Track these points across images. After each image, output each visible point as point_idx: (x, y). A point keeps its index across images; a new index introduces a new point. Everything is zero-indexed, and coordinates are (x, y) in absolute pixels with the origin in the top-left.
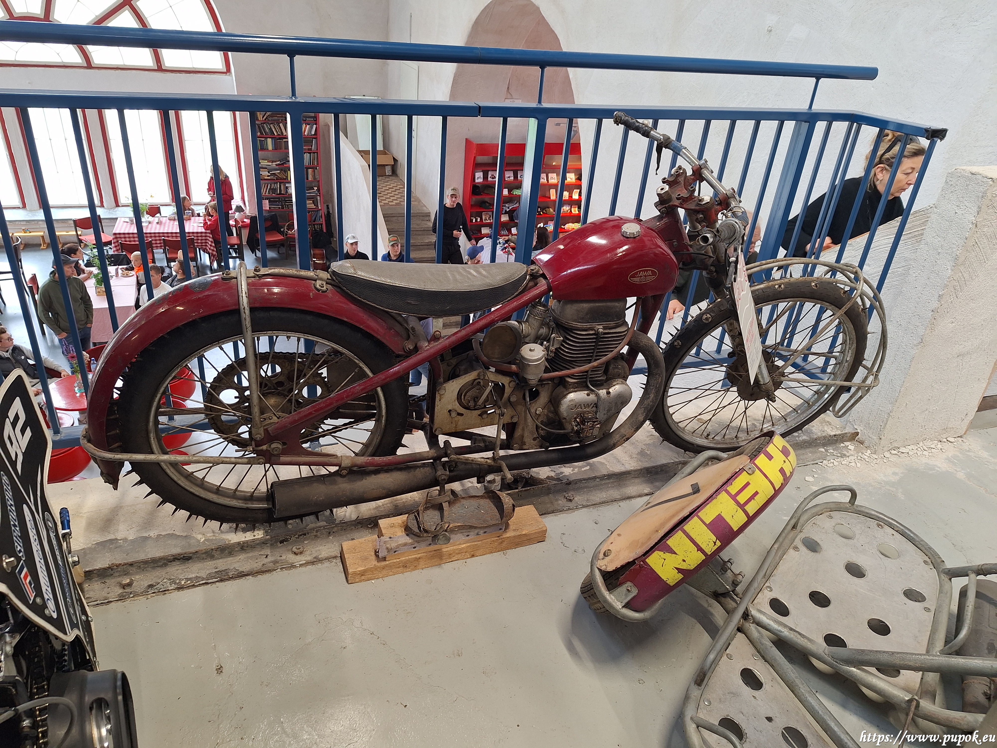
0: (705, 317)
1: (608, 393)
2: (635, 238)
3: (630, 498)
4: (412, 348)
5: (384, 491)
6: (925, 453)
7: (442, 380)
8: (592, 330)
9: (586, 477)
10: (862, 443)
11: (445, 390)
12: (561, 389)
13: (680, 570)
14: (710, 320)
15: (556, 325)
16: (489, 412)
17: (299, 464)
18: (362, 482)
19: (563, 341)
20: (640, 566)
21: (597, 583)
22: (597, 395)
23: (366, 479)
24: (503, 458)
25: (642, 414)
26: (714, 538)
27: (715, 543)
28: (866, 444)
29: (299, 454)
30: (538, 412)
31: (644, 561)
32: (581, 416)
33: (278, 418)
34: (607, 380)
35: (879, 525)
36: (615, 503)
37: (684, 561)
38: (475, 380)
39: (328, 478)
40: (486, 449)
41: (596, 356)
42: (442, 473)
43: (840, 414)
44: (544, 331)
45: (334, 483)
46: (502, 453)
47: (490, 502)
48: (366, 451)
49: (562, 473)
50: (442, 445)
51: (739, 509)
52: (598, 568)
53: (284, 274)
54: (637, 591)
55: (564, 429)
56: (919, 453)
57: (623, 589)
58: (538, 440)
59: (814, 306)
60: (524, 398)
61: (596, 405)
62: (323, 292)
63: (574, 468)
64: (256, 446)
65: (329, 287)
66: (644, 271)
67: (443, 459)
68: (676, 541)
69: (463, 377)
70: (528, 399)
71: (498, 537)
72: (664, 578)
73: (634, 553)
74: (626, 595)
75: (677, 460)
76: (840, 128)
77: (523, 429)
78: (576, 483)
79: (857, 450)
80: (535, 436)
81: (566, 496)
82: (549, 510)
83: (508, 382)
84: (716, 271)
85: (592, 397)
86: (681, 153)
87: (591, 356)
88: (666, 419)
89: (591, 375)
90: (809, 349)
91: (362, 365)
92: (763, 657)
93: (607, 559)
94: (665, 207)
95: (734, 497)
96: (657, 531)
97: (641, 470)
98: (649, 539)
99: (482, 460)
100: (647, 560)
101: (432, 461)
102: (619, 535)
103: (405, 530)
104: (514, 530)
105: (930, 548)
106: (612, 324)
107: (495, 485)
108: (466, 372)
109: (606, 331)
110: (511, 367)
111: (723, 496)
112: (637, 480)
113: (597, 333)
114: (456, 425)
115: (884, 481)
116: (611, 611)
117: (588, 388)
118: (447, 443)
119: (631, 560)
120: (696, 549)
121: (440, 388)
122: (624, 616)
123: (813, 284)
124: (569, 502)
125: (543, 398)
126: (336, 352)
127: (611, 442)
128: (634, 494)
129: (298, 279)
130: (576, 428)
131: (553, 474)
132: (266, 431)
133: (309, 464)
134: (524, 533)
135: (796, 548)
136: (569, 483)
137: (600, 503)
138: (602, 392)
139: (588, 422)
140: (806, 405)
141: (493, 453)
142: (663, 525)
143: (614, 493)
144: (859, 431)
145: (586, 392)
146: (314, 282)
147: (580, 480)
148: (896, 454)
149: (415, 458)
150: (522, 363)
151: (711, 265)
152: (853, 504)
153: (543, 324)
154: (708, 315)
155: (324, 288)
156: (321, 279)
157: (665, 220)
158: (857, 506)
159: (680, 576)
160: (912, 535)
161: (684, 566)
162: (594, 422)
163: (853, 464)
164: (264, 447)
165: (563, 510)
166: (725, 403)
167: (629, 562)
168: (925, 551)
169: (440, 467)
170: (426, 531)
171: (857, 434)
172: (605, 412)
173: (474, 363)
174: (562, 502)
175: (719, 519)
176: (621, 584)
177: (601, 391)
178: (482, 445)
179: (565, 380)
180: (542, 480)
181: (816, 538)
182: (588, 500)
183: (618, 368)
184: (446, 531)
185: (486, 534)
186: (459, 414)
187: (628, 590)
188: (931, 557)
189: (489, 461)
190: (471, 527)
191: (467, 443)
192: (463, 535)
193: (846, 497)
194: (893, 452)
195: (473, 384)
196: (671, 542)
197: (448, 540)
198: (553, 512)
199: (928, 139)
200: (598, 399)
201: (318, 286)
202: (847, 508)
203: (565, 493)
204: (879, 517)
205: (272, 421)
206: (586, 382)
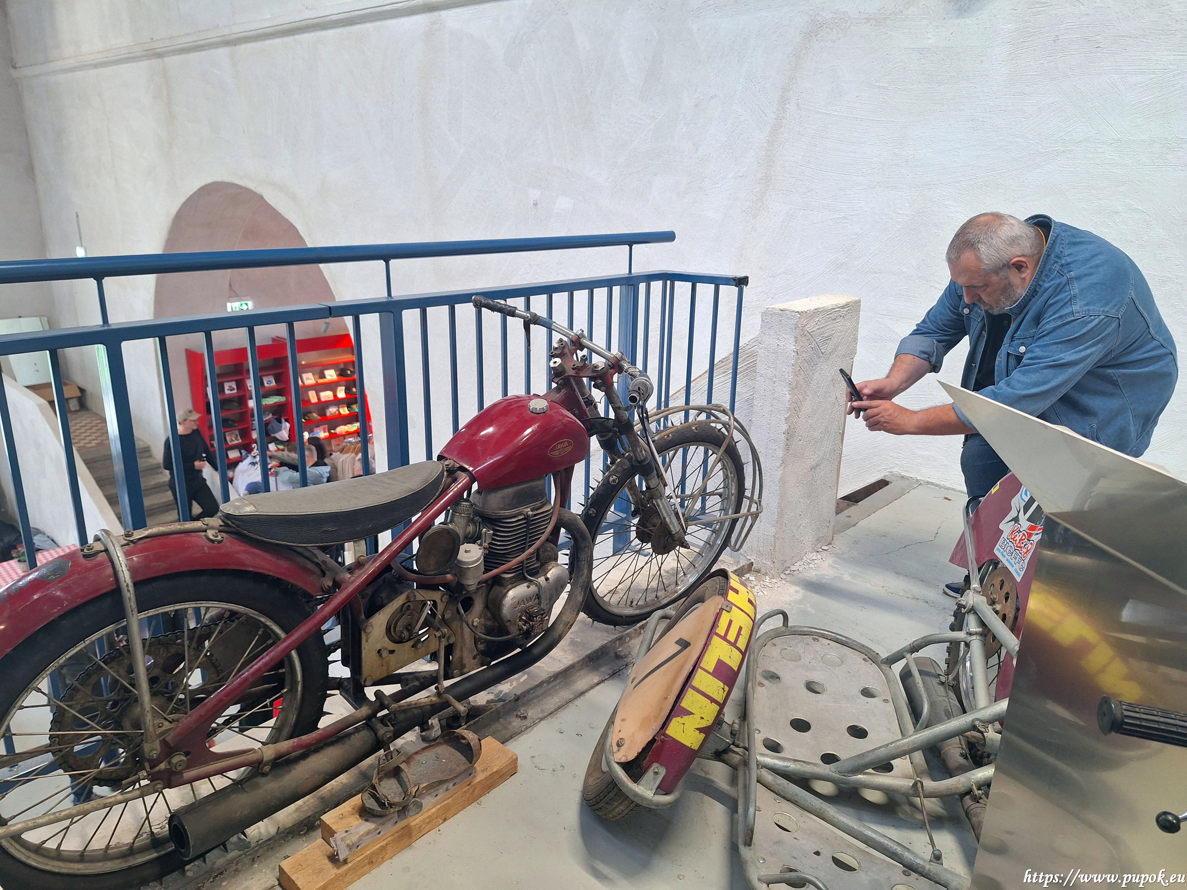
0: (611, 479)
1: (547, 579)
2: (544, 412)
3: (583, 693)
4: (331, 584)
5: (321, 777)
6: (811, 566)
7: (363, 616)
8: (520, 515)
9: (528, 687)
10: (758, 571)
11: (372, 626)
12: (497, 589)
13: (701, 730)
14: (617, 481)
15: (483, 520)
16: (422, 640)
17: (208, 776)
18: (291, 774)
19: (494, 535)
20: (662, 741)
21: (619, 779)
22: (538, 586)
23: (295, 769)
24: (449, 689)
25: (580, 593)
26: (722, 685)
27: (723, 689)
28: (763, 570)
29: (206, 763)
30: (475, 624)
31: (665, 735)
32: (526, 612)
33: (170, 722)
34: (543, 565)
35: (814, 639)
36: (570, 704)
37: (702, 718)
38: (403, 605)
39: (247, 783)
40: (423, 687)
41: (530, 542)
42: (383, 731)
43: (737, 547)
44: (471, 528)
45: (257, 786)
46: (447, 683)
47: (449, 748)
48: (279, 735)
49: (501, 692)
50: (372, 698)
51: (733, 648)
52: (617, 763)
53: (165, 532)
54: (665, 771)
55: (509, 634)
56: (807, 567)
57: (650, 774)
58: (478, 657)
59: (697, 448)
60: (458, 612)
61: (538, 596)
62: (220, 542)
63: (511, 682)
64: (151, 768)
65: (224, 534)
66: (561, 443)
67: (379, 715)
68: (690, 700)
69: (391, 604)
70: (462, 611)
71: (469, 785)
72: (688, 744)
73: (651, 730)
74: (655, 779)
75: (610, 639)
76: (657, 286)
77: (461, 650)
78: (524, 696)
79: (758, 580)
80: (475, 654)
81: (519, 714)
82: (507, 736)
83: (440, 597)
84: (619, 432)
85: (533, 588)
86: (553, 327)
87: (524, 544)
88: (593, 596)
89: (527, 564)
90: (705, 489)
91: (269, 623)
92: (784, 798)
93: (623, 748)
94: (562, 379)
95: (724, 638)
96: (666, 698)
97: (583, 659)
98: (661, 709)
99: (426, 699)
100: (667, 732)
101: (364, 722)
102: (623, 720)
103: (360, 816)
104: (483, 771)
105: (863, 646)
106: (538, 504)
107: (435, 730)
108: (391, 600)
109: (534, 513)
110: (445, 577)
111: (716, 640)
112: (582, 672)
113: (527, 518)
114: (388, 667)
115: (791, 601)
116: (644, 804)
117: (525, 579)
118: (378, 694)
119: (651, 738)
120: (709, 702)
121: (366, 626)
122: (658, 805)
123: (694, 428)
124: (524, 721)
125: (478, 606)
126: (233, 614)
127: (556, 634)
128: (585, 688)
129: (183, 535)
130: (525, 627)
131: (491, 697)
132: (164, 743)
133: (221, 772)
134: (495, 770)
135: (761, 684)
136: (517, 699)
137: (556, 710)
138: (541, 580)
139: (536, 617)
140: (708, 546)
141: (436, 688)
142: (669, 689)
143: (565, 694)
144: (753, 560)
145: (526, 584)
146: (204, 534)
147: (528, 692)
148: (790, 574)
149: (344, 724)
150: (460, 569)
151: (613, 426)
152: (787, 627)
153: (471, 521)
154: (614, 477)
155: (219, 538)
156: (212, 528)
157: (563, 391)
158: (791, 627)
159: (702, 736)
160: (844, 639)
161: (704, 724)
162: (542, 615)
163: (761, 593)
164: (162, 766)
165: (521, 731)
166: (639, 566)
167: (649, 742)
168: (860, 650)
169: (379, 726)
170: (391, 805)
171: (752, 564)
172: (548, 602)
173: (397, 585)
174: (516, 723)
175: (720, 663)
176: (646, 769)
177: (539, 579)
178: (417, 683)
179: (501, 577)
180: (485, 706)
181: (772, 669)
182: (542, 711)
183: (548, 551)
184: (414, 797)
185: (456, 786)
186: (392, 652)
187: (656, 772)
188: (866, 653)
189: (434, 699)
190: (441, 782)
191: (397, 687)
192: (432, 796)
193: (777, 622)
194: (787, 572)
195: (402, 610)
196: (685, 703)
197: (420, 806)
198: (512, 738)
199: (736, 286)
200: (539, 589)
201: (211, 537)
202: (783, 632)
203: (515, 713)
204: (812, 632)
205: (163, 729)
206: (523, 573)
